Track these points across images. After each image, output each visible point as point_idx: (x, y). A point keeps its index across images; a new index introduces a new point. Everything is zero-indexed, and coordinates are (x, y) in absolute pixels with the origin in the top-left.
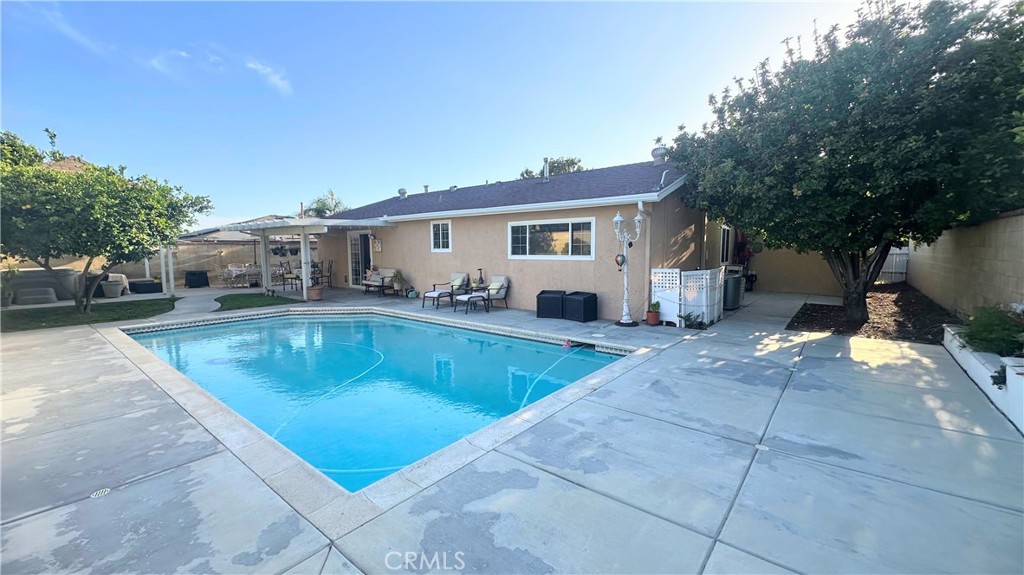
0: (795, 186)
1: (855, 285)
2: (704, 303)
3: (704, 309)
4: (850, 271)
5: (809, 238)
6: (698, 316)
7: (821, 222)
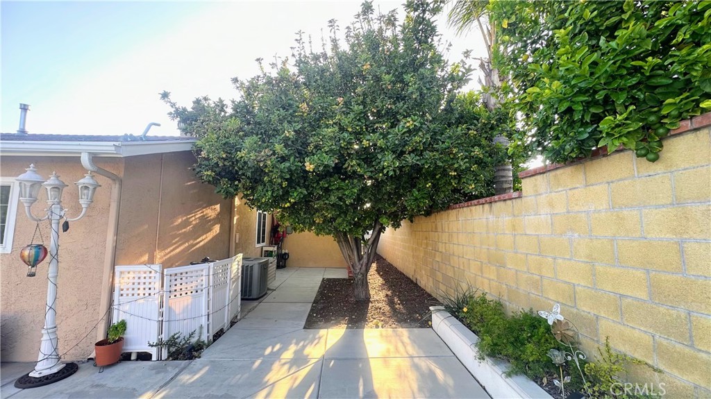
0: (307, 159)
1: (360, 267)
2: (204, 311)
3: (204, 321)
4: (355, 253)
5: (324, 222)
6: (191, 335)
7: (333, 205)
